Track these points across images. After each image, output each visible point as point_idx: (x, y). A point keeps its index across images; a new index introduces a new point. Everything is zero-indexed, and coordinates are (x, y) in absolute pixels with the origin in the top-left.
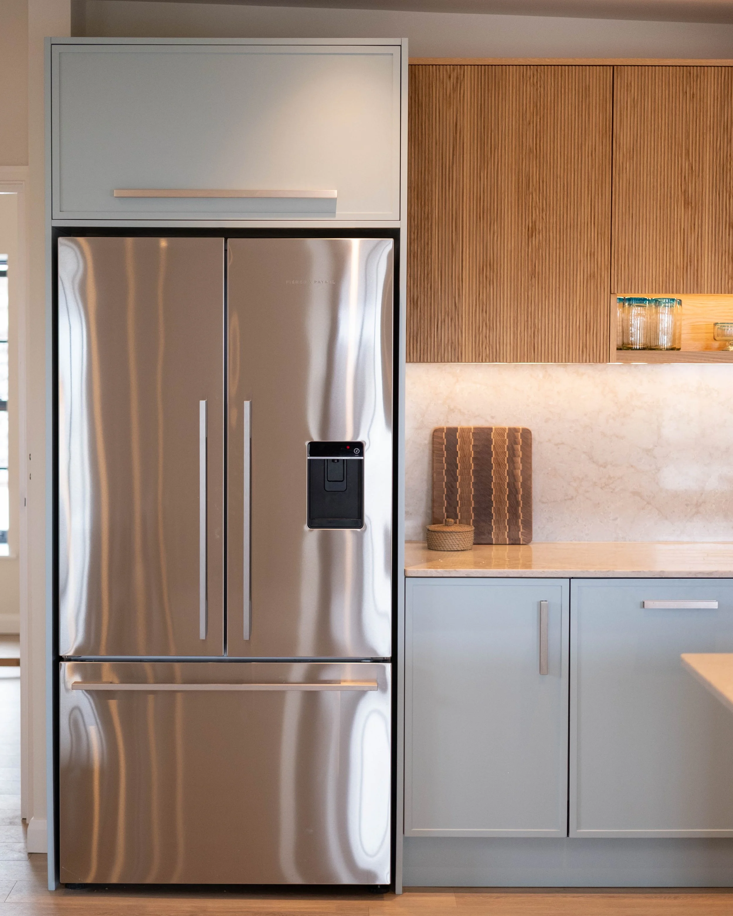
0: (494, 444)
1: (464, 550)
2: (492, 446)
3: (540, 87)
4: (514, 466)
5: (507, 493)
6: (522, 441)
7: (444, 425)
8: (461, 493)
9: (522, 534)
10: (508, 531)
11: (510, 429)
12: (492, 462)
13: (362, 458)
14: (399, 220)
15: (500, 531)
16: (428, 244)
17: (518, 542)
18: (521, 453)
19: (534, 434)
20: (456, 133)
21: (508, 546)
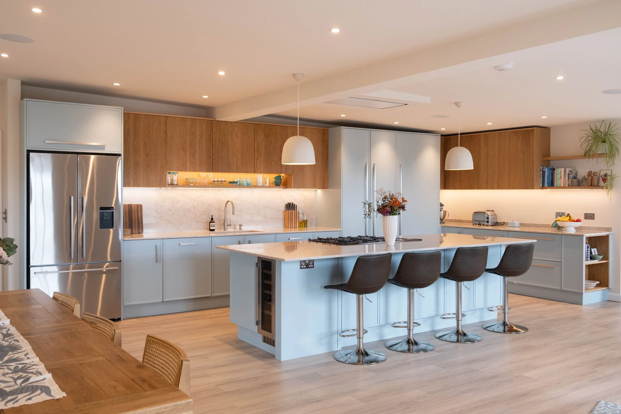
1: (129, 236)
2: (132, 209)
3: (149, 120)
4: (138, 214)
5: (137, 221)
6: (140, 207)
9: (141, 231)
10: (137, 230)
11: (137, 204)
12: (133, 213)
13: (113, 211)
14: (121, 151)
18: (140, 211)
19: (143, 205)
21: (137, 234)
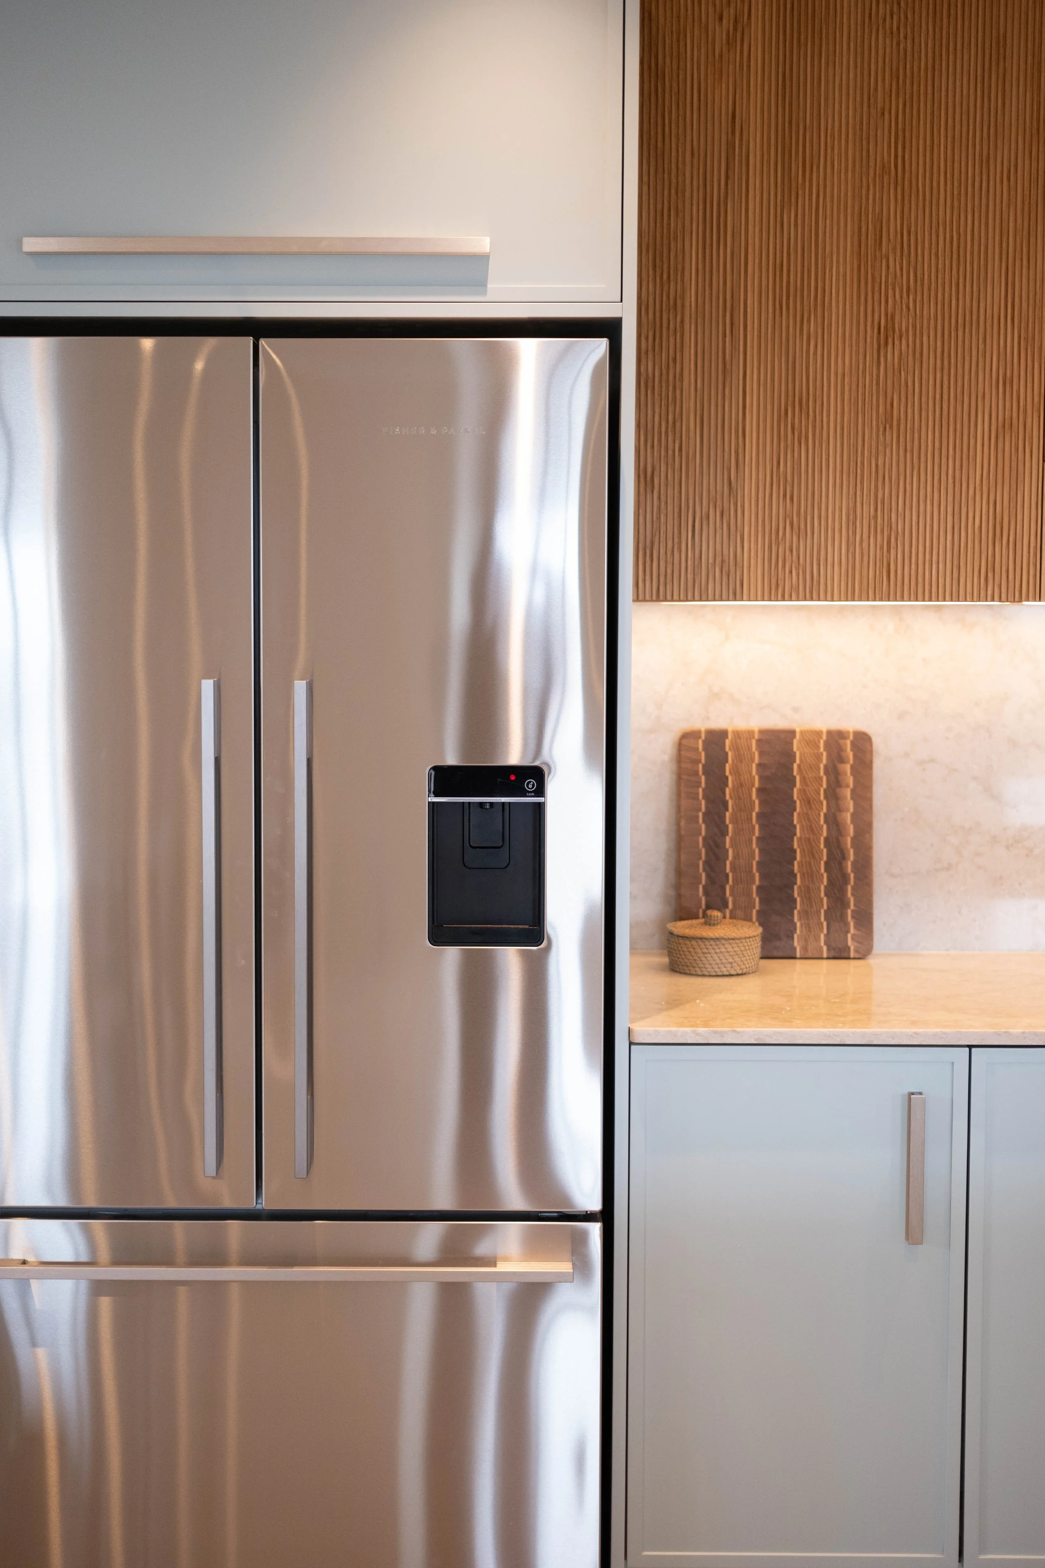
0: (798, 761)
1: (742, 974)
2: (795, 766)
3: (906, 38)
4: (838, 806)
5: (825, 858)
6: (855, 756)
7: (702, 725)
8: (734, 857)
9: (853, 939)
10: (825, 931)
11: (829, 733)
12: (795, 797)
13: (540, 800)
14: (620, 300)
15: (810, 931)
16: (675, 359)
17: (846, 955)
18: (851, 781)
19: (877, 742)
20: (733, 133)
21: (825, 963)
